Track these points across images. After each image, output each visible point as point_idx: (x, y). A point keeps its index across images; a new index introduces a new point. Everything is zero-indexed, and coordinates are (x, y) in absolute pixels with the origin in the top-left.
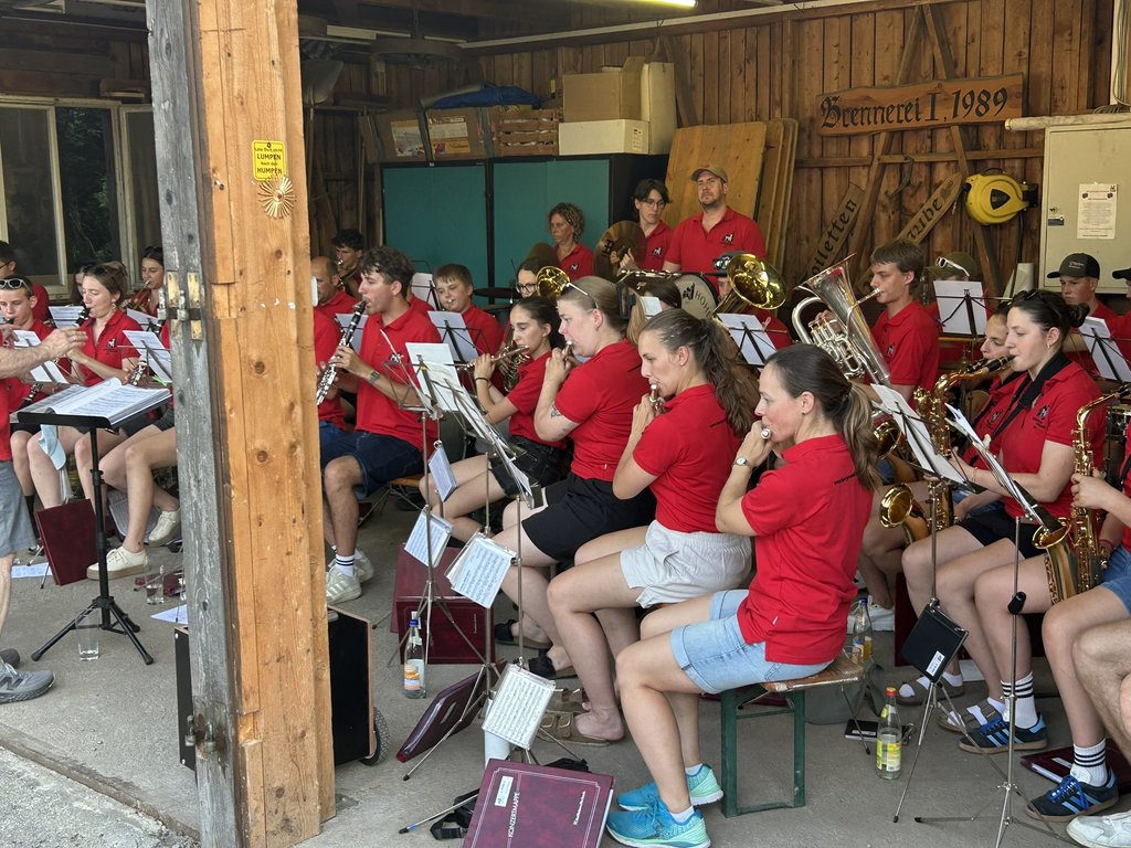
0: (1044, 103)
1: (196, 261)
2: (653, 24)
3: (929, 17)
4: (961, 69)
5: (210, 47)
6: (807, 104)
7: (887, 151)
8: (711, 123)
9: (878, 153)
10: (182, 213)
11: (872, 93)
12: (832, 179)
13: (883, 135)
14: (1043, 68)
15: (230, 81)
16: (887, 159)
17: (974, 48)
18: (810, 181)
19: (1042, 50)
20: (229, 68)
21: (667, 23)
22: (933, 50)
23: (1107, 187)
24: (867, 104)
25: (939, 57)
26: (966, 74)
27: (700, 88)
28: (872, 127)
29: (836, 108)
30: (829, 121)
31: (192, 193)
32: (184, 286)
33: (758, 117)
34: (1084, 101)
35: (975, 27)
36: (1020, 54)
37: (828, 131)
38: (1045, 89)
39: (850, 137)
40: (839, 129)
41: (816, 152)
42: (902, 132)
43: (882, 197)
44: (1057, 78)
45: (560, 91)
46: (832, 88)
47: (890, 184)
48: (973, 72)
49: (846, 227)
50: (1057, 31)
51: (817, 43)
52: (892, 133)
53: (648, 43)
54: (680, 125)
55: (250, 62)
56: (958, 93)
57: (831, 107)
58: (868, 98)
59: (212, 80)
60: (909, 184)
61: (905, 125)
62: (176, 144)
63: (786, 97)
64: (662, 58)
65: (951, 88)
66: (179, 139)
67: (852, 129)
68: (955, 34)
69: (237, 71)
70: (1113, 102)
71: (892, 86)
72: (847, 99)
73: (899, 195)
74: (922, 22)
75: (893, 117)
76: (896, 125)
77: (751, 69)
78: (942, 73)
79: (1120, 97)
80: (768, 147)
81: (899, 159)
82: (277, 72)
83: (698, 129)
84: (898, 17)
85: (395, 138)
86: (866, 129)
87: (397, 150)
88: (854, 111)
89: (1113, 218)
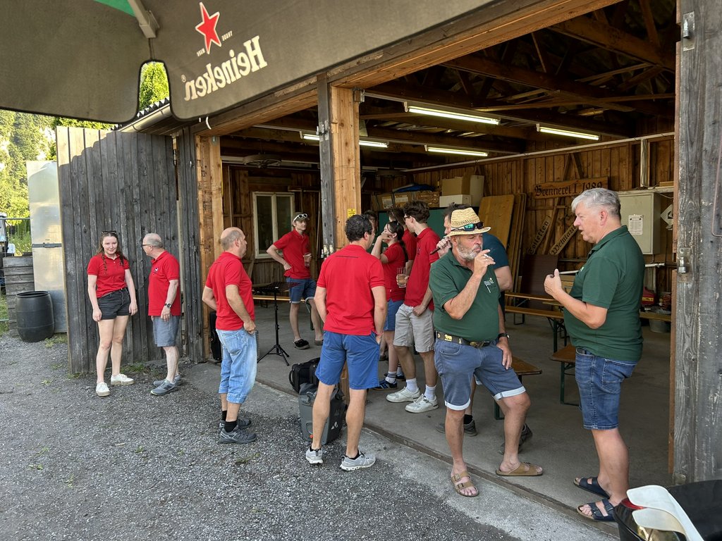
0: (617, 186)
1: (332, 242)
2: (474, 162)
3: (573, 157)
4: (585, 175)
5: (338, 184)
6: (530, 188)
7: (559, 204)
8: (495, 195)
9: (556, 205)
10: (329, 229)
11: (553, 184)
12: (539, 213)
13: (558, 198)
14: (616, 174)
15: (342, 193)
16: (559, 207)
17: (590, 168)
18: (531, 214)
19: (615, 168)
20: (342, 190)
21: (479, 161)
22: (574, 170)
23: (639, 216)
24: (551, 188)
25: (577, 171)
26: (587, 177)
27: (491, 183)
28: (553, 196)
29: (540, 189)
30: (538, 194)
31: (332, 224)
32: (328, 249)
33: (512, 193)
34: (631, 186)
35: (590, 160)
36: (607, 170)
37: (538, 197)
38: (617, 181)
39: (545, 199)
40: (541, 197)
41: (533, 205)
42: (565, 197)
43: (557, 220)
44: (621, 177)
45: (441, 186)
46: (539, 182)
47: (561, 216)
48: (590, 176)
49: (545, 231)
50: (621, 161)
51: (533, 167)
52: (561, 198)
53: (472, 168)
54: (484, 196)
55: (348, 188)
56: (584, 184)
57: (538, 189)
58: (551, 186)
59: (338, 193)
60: (567, 216)
61: (565, 195)
62: (328, 210)
63: (522, 186)
64: (477, 173)
65: (582, 181)
66: (328, 209)
67: (546, 197)
68: (583, 163)
69: (344, 191)
70: (642, 186)
71: (560, 182)
72: (544, 186)
73: (564, 219)
74: (570, 159)
75: (561, 192)
76: (562, 195)
77: (509, 176)
78: (578, 177)
79: (644, 184)
80: (515, 203)
81: (564, 207)
82: (354, 190)
83: (490, 197)
84: (562, 157)
85: (383, 203)
86: (551, 196)
87: (384, 207)
88: (546, 190)
89: (641, 227)
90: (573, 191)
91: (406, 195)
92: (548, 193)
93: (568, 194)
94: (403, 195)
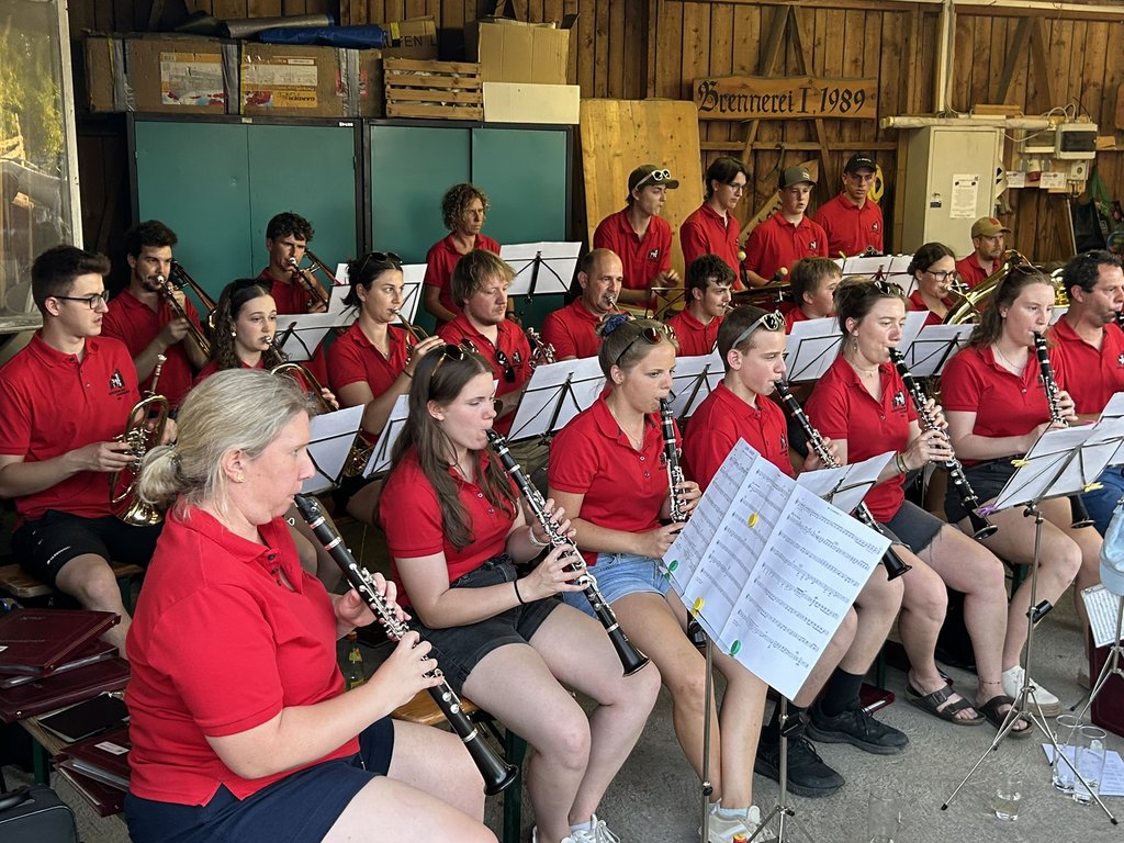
11: (750, 83)
13: (756, 123)
16: (759, 145)
23: (971, 177)
24: (744, 92)
28: (748, 114)
29: (714, 93)
30: (707, 105)
37: (707, 115)
40: (715, 114)
56: (826, 90)
58: (744, 86)
61: (779, 114)
65: (820, 85)
67: (729, 115)
70: (941, 109)
72: (724, 85)
75: (768, 106)
76: (771, 115)
81: (770, 146)
84: (756, 13)
85: (165, 78)
86: (742, 115)
87: (165, 94)
88: (730, 98)
89: (975, 201)
90: (798, 107)
91: (306, 56)
92: (735, 105)
93: (787, 114)
94: (294, 55)
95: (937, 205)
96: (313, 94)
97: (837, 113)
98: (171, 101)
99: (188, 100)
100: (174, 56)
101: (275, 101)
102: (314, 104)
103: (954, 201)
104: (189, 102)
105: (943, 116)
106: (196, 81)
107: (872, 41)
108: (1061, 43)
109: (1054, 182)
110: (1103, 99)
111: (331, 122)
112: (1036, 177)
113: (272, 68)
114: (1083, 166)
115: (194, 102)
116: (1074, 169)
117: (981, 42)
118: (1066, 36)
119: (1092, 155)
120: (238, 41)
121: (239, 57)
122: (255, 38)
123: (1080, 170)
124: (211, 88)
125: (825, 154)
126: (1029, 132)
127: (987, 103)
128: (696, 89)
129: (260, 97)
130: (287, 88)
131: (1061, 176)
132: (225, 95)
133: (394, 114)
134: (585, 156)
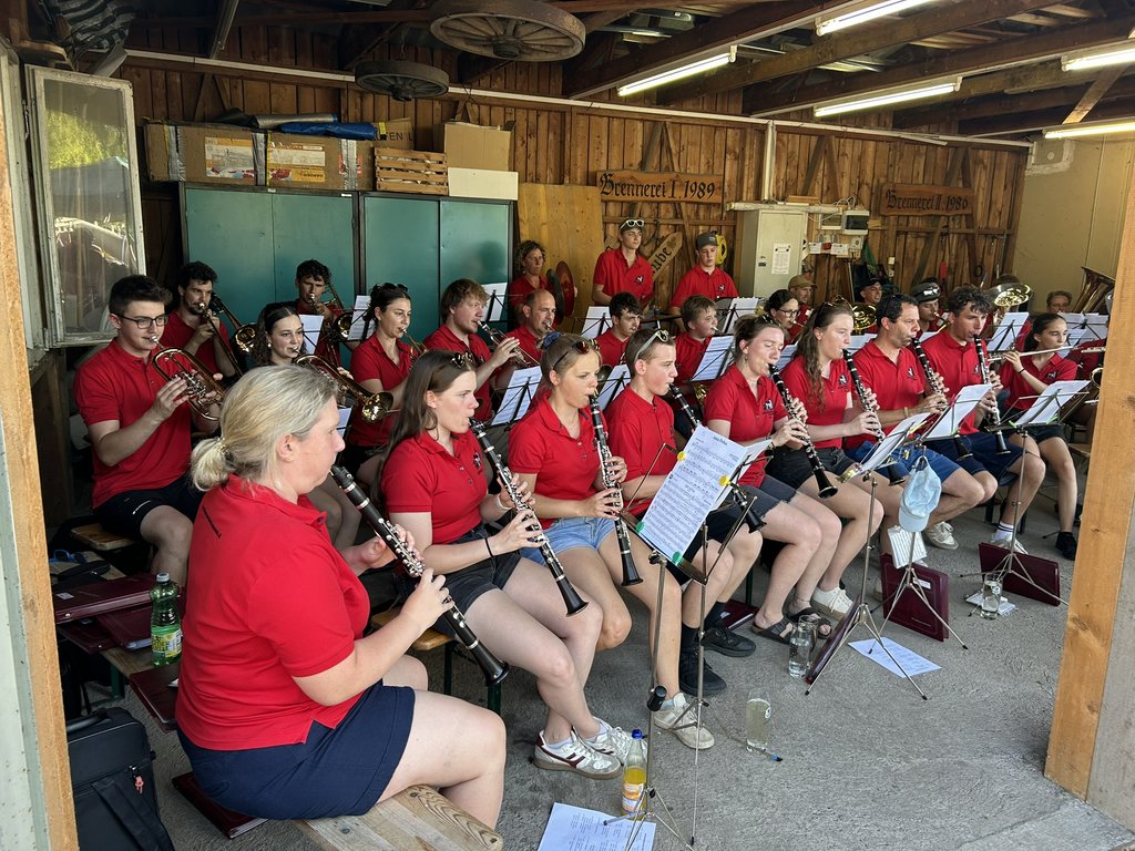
11: (636, 175)
14: (720, 172)
19: (719, 163)
23: (786, 246)
24: (631, 182)
28: (636, 198)
29: (611, 182)
37: (607, 197)
40: (613, 197)
51: (584, 133)
58: (632, 178)
61: (655, 199)
67: (621, 198)
68: (674, 145)
70: (765, 198)
71: (641, 172)
72: (618, 177)
75: (649, 192)
83: (542, 187)
84: (640, 125)
85: (209, 156)
86: (630, 198)
87: (209, 169)
88: (623, 185)
89: (788, 263)
90: (669, 194)
91: (317, 144)
92: (625, 191)
93: (661, 199)
94: (308, 143)
95: (763, 264)
96: (322, 172)
97: (696, 198)
98: (213, 175)
99: (226, 174)
100: (216, 140)
101: (293, 177)
102: (323, 180)
103: (774, 262)
104: (227, 175)
105: (767, 202)
106: (232, 159)
107: (719, 148)
108: (845, 154)
109: (840, 250)
110: (872, 194)
111: (335, 193)
112: (827, 246)
113: (291, 152)
114: (859, 239)
115: (231, 176)
116: (854, 240)
117: (793, 152)
118: (848, 150)
119: (865, 232)
120: (265, 131)
121: (266, 143)
122: (278, 129)
123: (857, 243)
124: (244, 165)
125: (687, 226)
126: (825, 215)
127: (796, 195)
128: (598, 179)
129: (282, 173)
130: (302, 167)
131: (846, 246)
132: (255, 171)
133: (382, 188)
134: (521, 224)
